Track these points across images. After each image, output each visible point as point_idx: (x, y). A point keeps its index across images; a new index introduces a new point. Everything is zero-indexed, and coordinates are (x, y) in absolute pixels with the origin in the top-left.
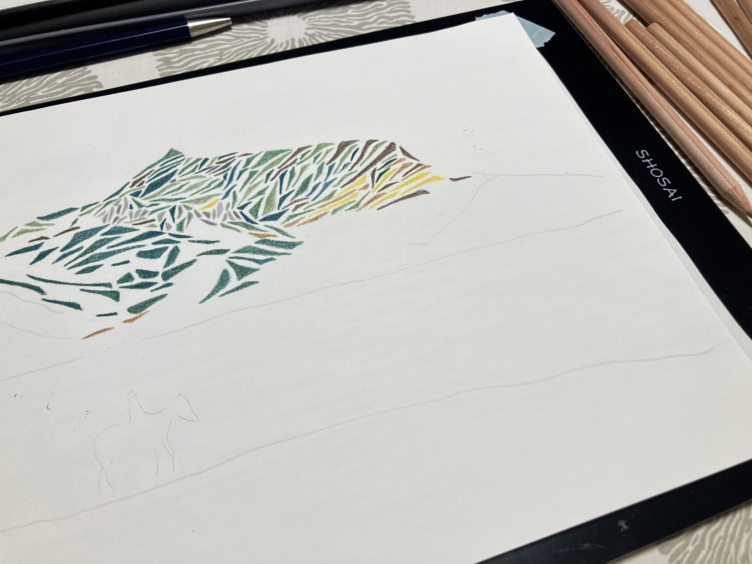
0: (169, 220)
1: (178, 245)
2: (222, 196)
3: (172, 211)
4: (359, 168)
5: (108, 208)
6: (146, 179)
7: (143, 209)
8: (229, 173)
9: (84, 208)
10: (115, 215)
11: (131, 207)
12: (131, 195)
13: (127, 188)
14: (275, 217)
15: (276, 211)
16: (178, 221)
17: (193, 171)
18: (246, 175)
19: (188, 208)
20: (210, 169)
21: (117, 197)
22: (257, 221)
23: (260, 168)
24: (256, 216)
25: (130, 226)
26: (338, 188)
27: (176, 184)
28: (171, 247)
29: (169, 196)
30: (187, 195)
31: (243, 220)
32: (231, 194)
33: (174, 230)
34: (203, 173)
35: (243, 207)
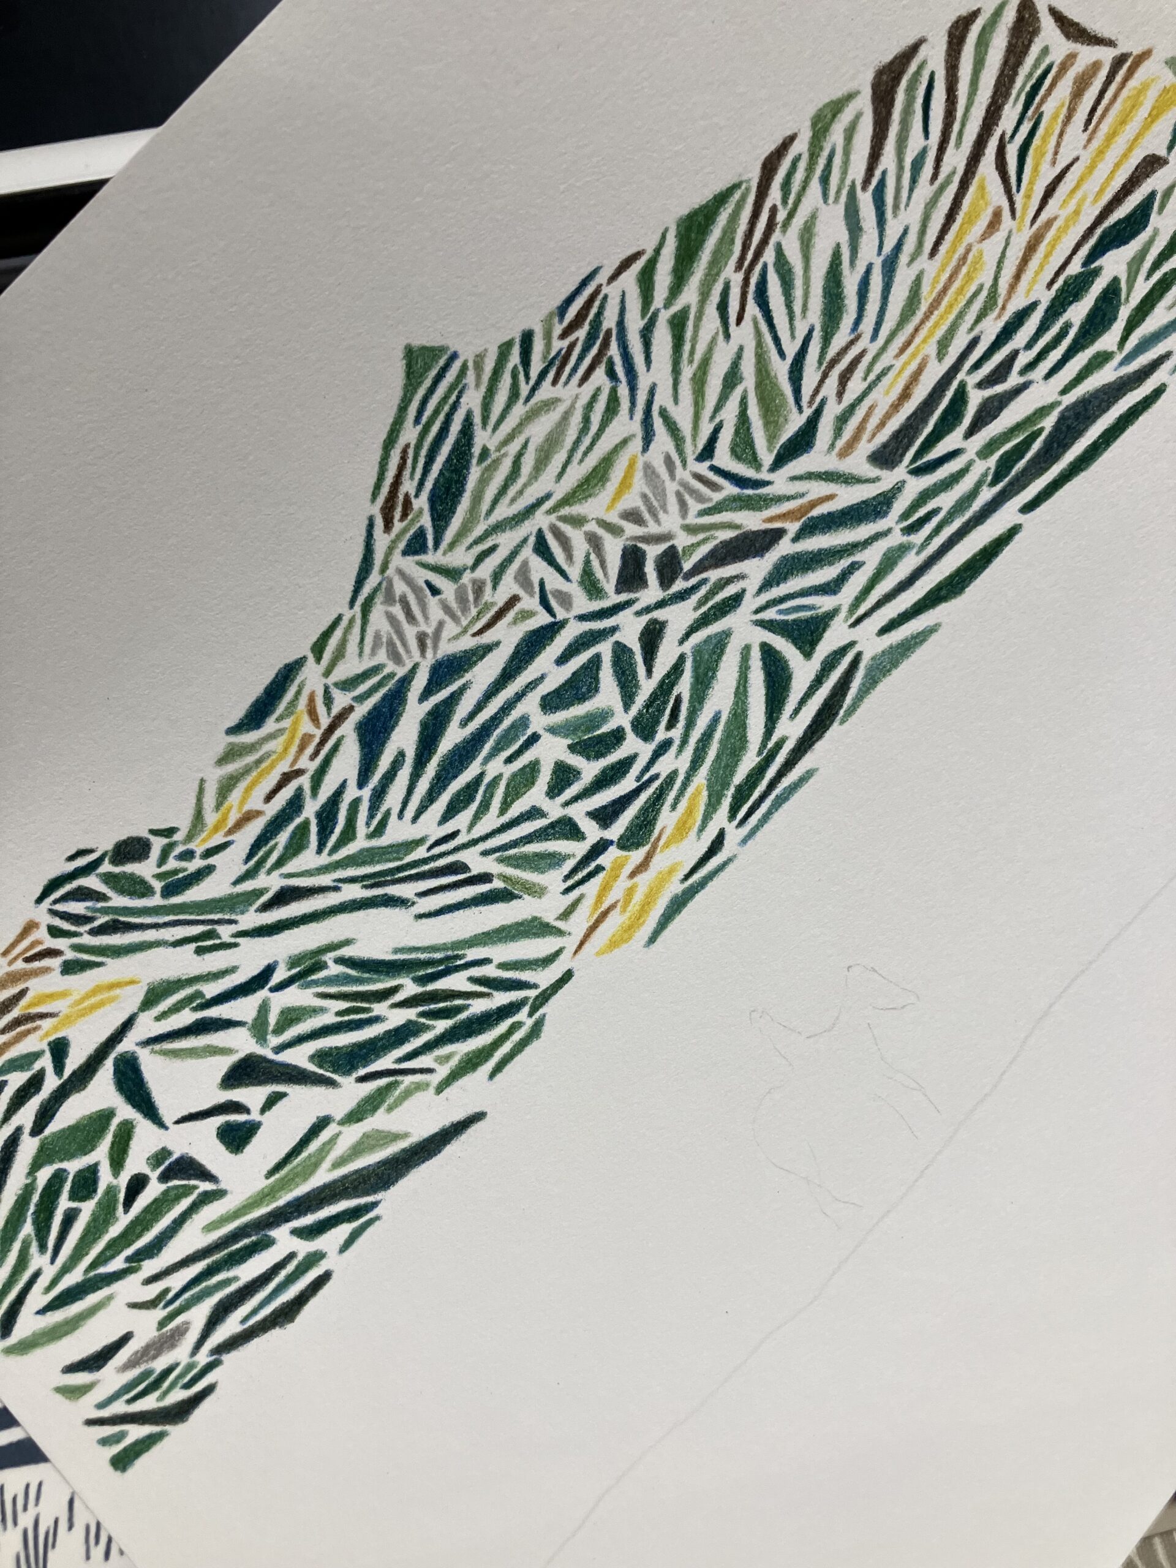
0: (554, 582)
1: (618, 636)
2: (637, 444)
3: (542, 549)
4: (956, 159)
5: (378, 619)
6: (408, 486)
7: (466, 578)
8: (614, 350)
9: (318, 648)
10: (410, 632)
11: (435, 591)
12: (405, 553)
13: (381, 541)
14: (803, 441)
15: (795, 422)
16: (575, 572)
17: (514, 395)
18: (662, 337)
19: (578, 521)
20: (558, 364)
21: (373, 580)
22: (764, 475)
23: (689, 296)
24: (754, 462)
25: (468, 643)
26: (923, 262)
27: (497, 462)
28: (605, 648)
29: (503, 511)
30: (545, 483)
31: (730, 489)
32: (658, 423)
33: (583, 604)
34: (546, 391)
35: (708, 452)
